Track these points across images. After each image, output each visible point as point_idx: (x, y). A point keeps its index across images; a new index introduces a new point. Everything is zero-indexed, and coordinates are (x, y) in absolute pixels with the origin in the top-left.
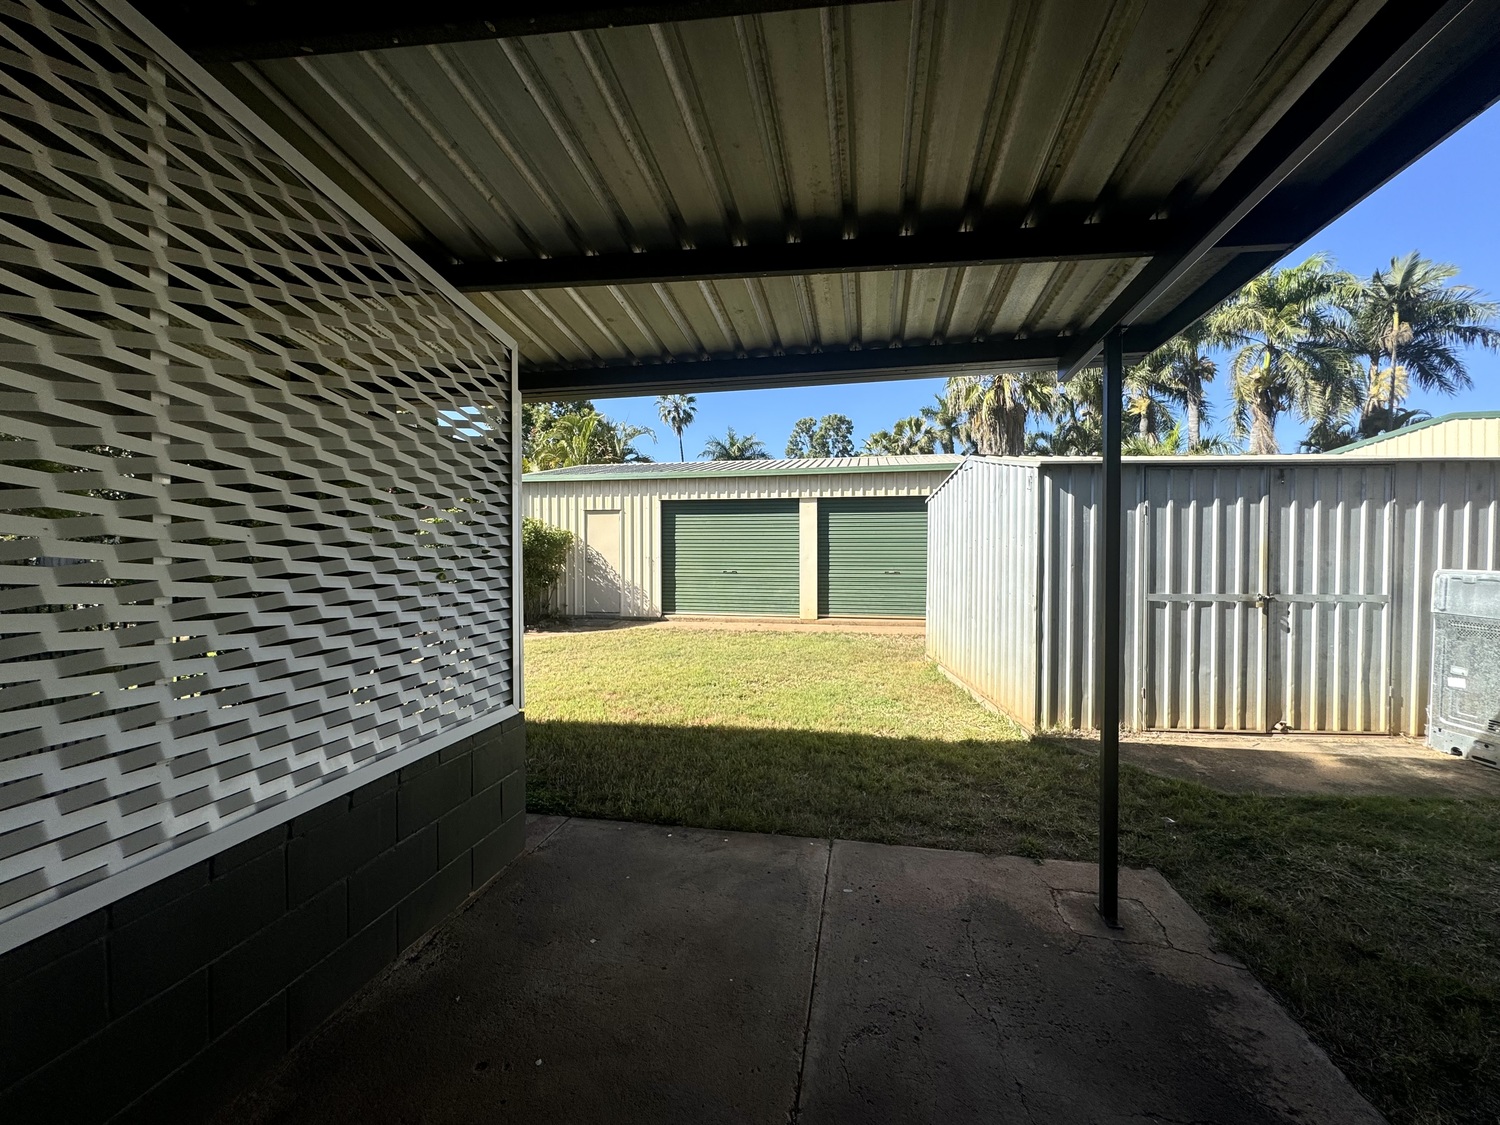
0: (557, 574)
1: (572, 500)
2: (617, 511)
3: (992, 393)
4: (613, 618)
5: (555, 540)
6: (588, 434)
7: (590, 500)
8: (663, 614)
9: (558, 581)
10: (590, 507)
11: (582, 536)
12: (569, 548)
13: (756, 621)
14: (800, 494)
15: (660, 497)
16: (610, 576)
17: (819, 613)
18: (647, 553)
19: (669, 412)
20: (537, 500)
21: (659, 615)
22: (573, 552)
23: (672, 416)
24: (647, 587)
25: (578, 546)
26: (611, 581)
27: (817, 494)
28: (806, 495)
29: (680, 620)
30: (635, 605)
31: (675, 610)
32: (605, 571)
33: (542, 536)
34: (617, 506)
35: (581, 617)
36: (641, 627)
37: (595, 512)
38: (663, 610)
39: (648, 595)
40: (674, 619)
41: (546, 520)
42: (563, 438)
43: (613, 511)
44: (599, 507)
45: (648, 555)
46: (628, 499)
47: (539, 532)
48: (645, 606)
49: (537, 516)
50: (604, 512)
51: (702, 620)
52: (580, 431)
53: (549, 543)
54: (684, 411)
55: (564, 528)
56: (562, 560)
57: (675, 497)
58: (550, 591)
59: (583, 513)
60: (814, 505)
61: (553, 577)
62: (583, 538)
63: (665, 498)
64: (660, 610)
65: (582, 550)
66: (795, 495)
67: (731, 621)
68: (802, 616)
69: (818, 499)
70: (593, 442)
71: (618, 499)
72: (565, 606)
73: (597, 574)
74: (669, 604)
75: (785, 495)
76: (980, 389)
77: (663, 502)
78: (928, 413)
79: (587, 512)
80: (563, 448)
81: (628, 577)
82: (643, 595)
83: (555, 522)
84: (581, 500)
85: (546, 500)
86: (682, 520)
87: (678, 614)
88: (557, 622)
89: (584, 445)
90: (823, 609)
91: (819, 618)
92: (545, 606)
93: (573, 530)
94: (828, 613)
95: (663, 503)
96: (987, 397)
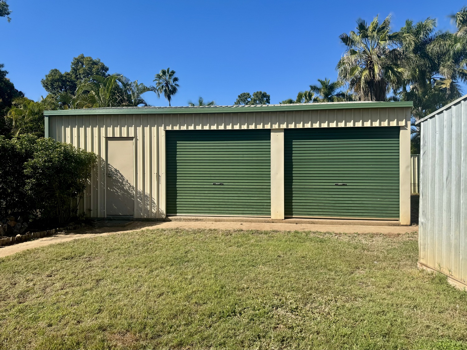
0: (84, 187)
1: (96, 130)
2: (131, 139)
3: (367, 72)
4: (128, 220)
5: (82, 161)
6: (110, 87)
7: (110, 130)
8: (167, 216)
9: (85, 191)
10: (110, 135)
11: (103, 156)
12: (93, 166)
13: (238, 221)
14: (271, 126)
15: (165, 128)
16: (126, 188)
17: (285, 214)
19: (162, 86)
20: (68, 130)
21: (164, 217)
22: (97, 169)
23: (164, 88)
24: (155, 196)
25: (101, 164)
26: (126, 191)
27: (284, 126)
28: (276, 126)
29: (180, 220)
30: (146, 209)
31: (176, 213)
32: (122, 183)
33: (70, 156)
34: (132, 135)
35: (103, 219)
36: (151, 228)
37: (114, 138)
38: (167, 212)
39: (156, 202)
40: (176, 220)
41: (75, 145)
42: (92, 89)
43: (128, 138)
44: (117, 135)
45: (156, 172)
46: (140, 129)
47: (68, 154)
48: (153, 210)
49: (68, 142)
50: (121, 138)
51: (197, 220)
52: (105, 85)
53: (76, 162)
54: (172, 86)
55: (89, 150)
56: (88, 175)
57: (176, 128)
58: (78, 199)
59: (104, 139)
60: (282, 134)
61: (81, 188)
62: (104, 158)
63: (169, 128)
64: (165, 212)
65: (103, 167)
66: (268, 127)
67: (219, 221)
68: (273, 216)
69: (285, 129)
70: (114, 94)
71: (132, 129)
72: (90, 210)
73: (116, 186)
74: (172, 208)
75: (260, 127)
76: (359, 69)
78: (314, 88)
79: (107, 139)
80: (93, 97)
81: (140, 188)
82: (152, 202)
83: (82, 147)
84: (103, 130)
85: (75, 130)
86: (181, 145)
87: (179, 216)
88: (83, 224)
89: (108, 95)
90: (289, 212)
91: (285, 218)
92: (75, 210)
93: (96, 152)
94: (292, 214)
95: (167, 132)
96: (364, 74)
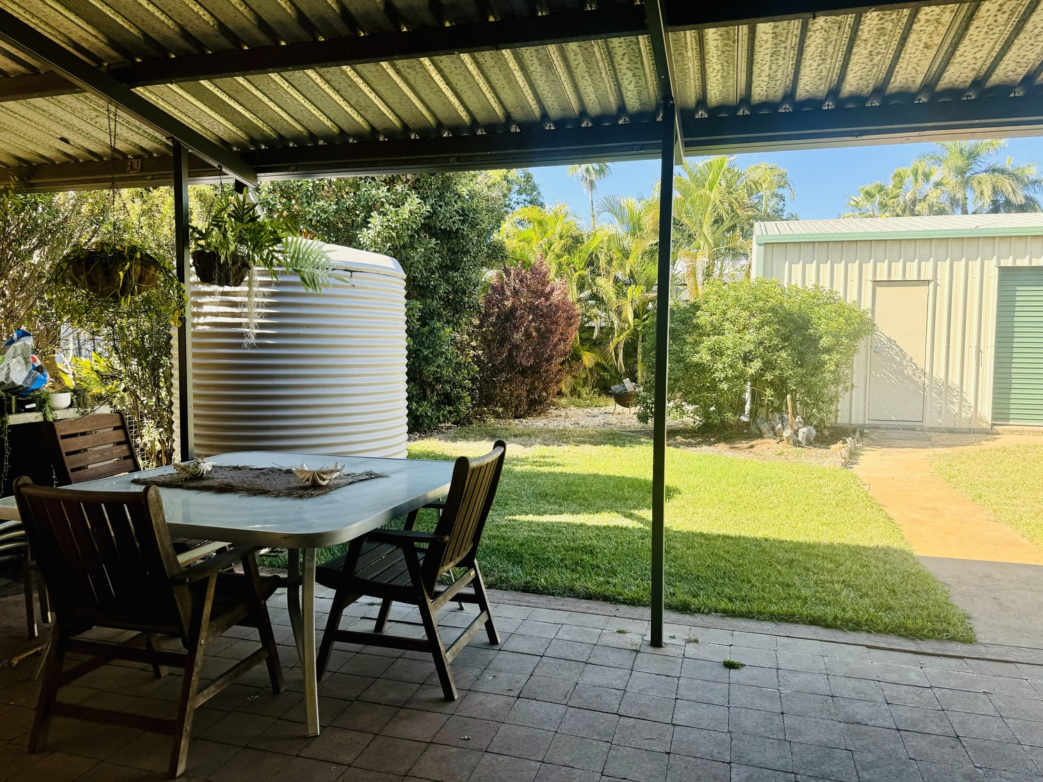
1: (854, 267)
2: (926, 283)
4: (912, 429)
7: (883, 266)
8: (994, 426)
10: (882, 277)
15: (998, 262)
16: (908, 371)
18: (972, 340)
20: (797, 268)
21: (987, 426)
24: (968, 388)
26: (908, 378)
30: (949, 412)
32: (900, 364)
34: (927, 276)
35: (861, 428)
37: (889, 283)
38: (994, 419)
39: (970, 398)
40: (1011, 432)
43: (919, 282)
44: (897, 277)
45: (974, 343)
46: (944, 265)
48: (965, 414)
50: (905, 283)
57: (1022, 262)
59: (870, 285)
63: (1008, 263)
64: (989, 418)
71: (928, 265)
73: (887, 368)
74: (1001, 412)
77: (1002, 270)
79: (877, 283)
81: (939, 374)
82: (963, 400)
84: (868, 267)
85: (811, 268)
86: (1024, 294)
87: (1016, 425)
